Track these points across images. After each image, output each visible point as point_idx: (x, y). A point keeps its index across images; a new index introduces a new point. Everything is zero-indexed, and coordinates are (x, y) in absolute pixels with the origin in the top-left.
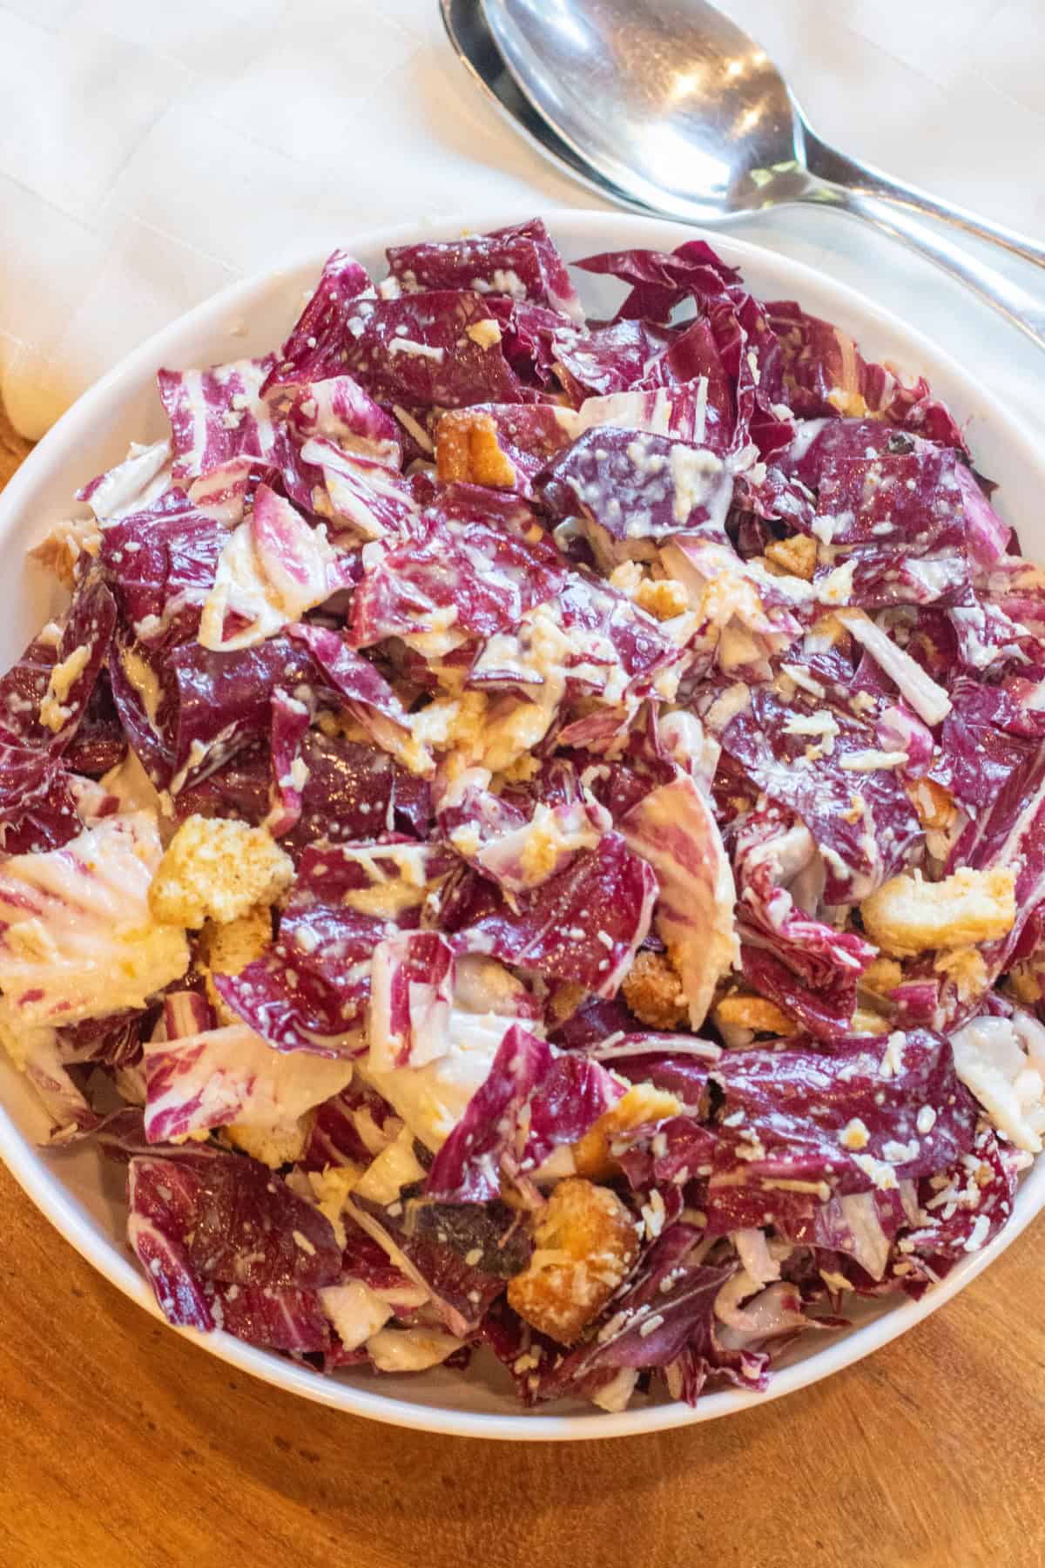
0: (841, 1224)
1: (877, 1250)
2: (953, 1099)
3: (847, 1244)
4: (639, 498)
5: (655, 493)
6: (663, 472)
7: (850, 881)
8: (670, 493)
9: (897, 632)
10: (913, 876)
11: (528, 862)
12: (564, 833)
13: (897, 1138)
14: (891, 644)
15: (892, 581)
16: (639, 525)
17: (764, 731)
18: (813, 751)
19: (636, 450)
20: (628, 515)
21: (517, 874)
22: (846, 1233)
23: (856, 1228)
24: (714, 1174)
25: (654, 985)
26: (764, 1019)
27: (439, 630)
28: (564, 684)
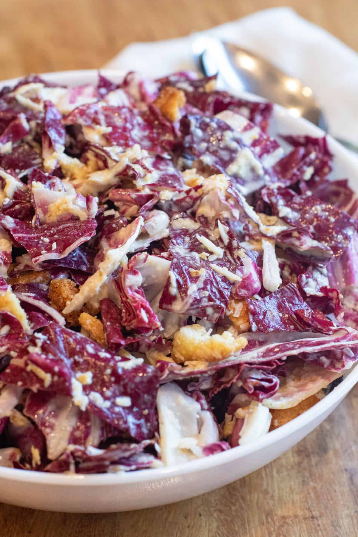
0: (52, 420)
1: (59, 443)
2: (146, 412)
3: (48, 430)
4: (217, 151)
5: (225, 155)
6: (234, 151)
7: (174, 298)
8: (232, 160)
9: (286, 268)
10: (207, 330)
11: (52, 207)
12: (74, 204)
13: (102, 394)
14: (278, 270)
15: (295, 237)
16: (208, 159)
17: (191, 239)
18: (204, 254)
19: (228, 135)
20: (207, 153)
21: (45, 211)
22: (52, 427)
23: (57, 428)
24: (16, 357)
25: (63, 288)
26: (94, 328)
27: (99, 132)
28: (125, 166)
